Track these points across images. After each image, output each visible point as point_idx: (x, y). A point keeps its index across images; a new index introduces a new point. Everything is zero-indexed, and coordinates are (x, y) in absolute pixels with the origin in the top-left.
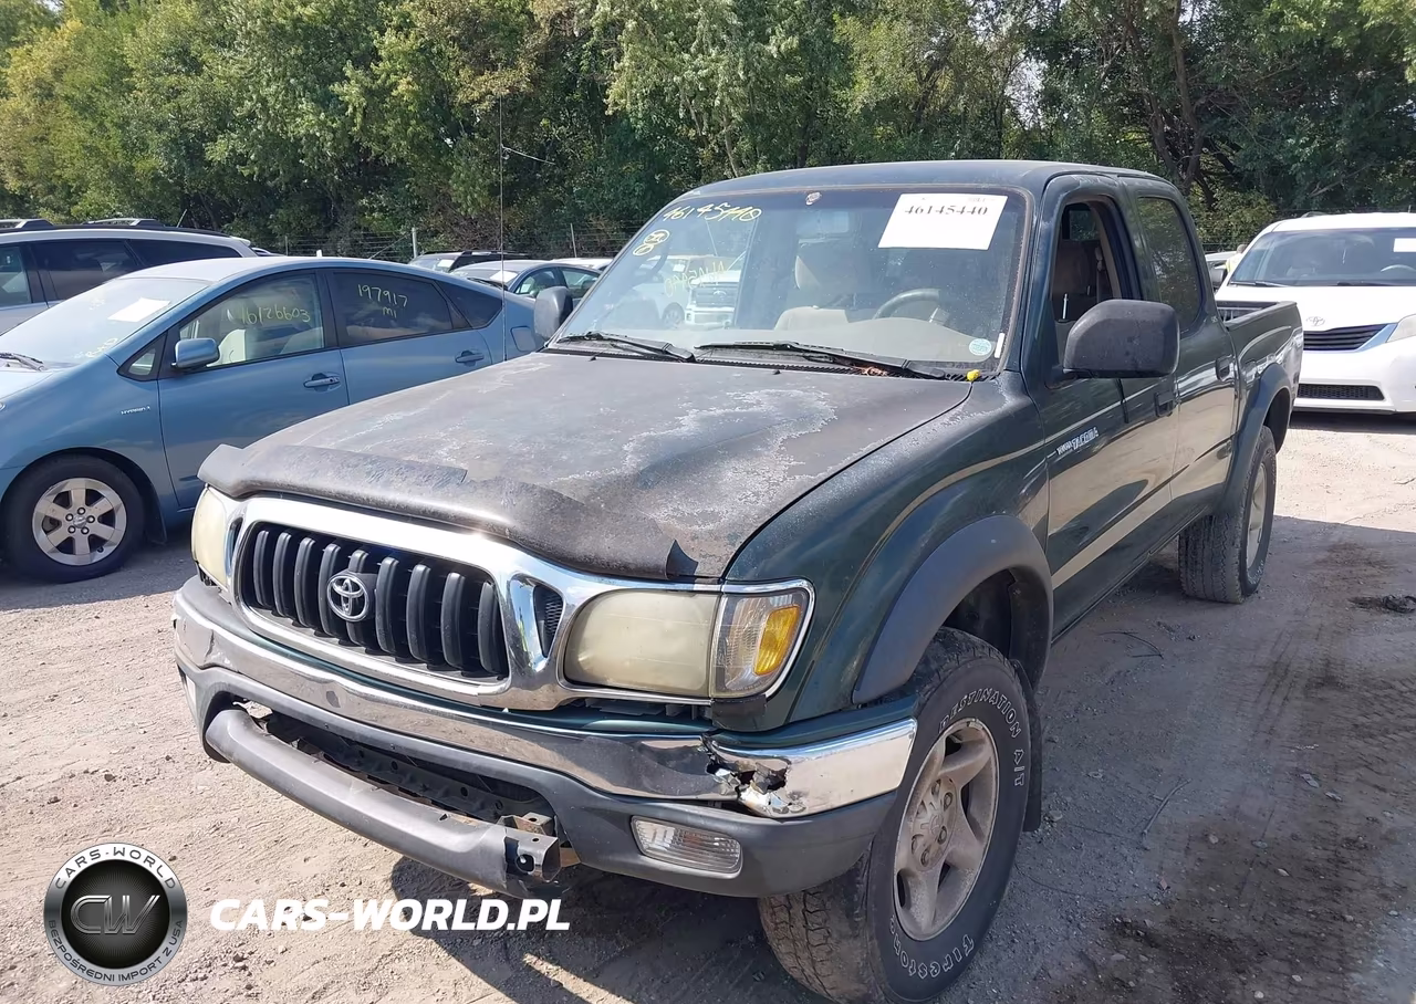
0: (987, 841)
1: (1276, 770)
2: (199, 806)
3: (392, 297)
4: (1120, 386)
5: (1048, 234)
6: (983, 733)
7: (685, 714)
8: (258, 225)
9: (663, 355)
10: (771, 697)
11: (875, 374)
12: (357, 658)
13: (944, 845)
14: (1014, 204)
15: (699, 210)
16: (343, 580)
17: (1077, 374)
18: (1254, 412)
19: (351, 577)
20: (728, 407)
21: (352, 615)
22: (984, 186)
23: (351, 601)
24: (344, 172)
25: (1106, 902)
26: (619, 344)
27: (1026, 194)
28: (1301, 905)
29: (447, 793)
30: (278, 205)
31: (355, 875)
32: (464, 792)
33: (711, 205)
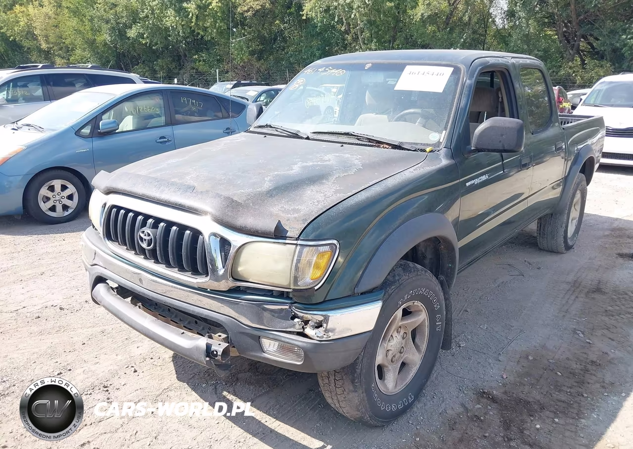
0: (423, 354)
1: (565, 329)
2: (97, 322)
3: (196, 103)
4: (502, 156)
5: (470, 86)
6: (422, 307)
7: (281, 295)
8: (149, 67)
9: (296, 136)
10: (318, 289)
11: (385, 148)
12: (150, 264)
13: (402, 355)
14: (457, 71)
15: (319, 70)
16: (144, 231)
17: (478, 150)
18: (574, 167)
19: (147, 230)
20: (316, 162)
21: (148, 246)
22: (444, 63)
23: (147, 241)
24: (187, 43)
25: (478, 383)
26: (278, 130)
27: (463, 68)
28: (565, 389)
29: (189, 323)
30: (158, 57)
31: (157, 354)
32: (196, 322)
33: (324, 68)
